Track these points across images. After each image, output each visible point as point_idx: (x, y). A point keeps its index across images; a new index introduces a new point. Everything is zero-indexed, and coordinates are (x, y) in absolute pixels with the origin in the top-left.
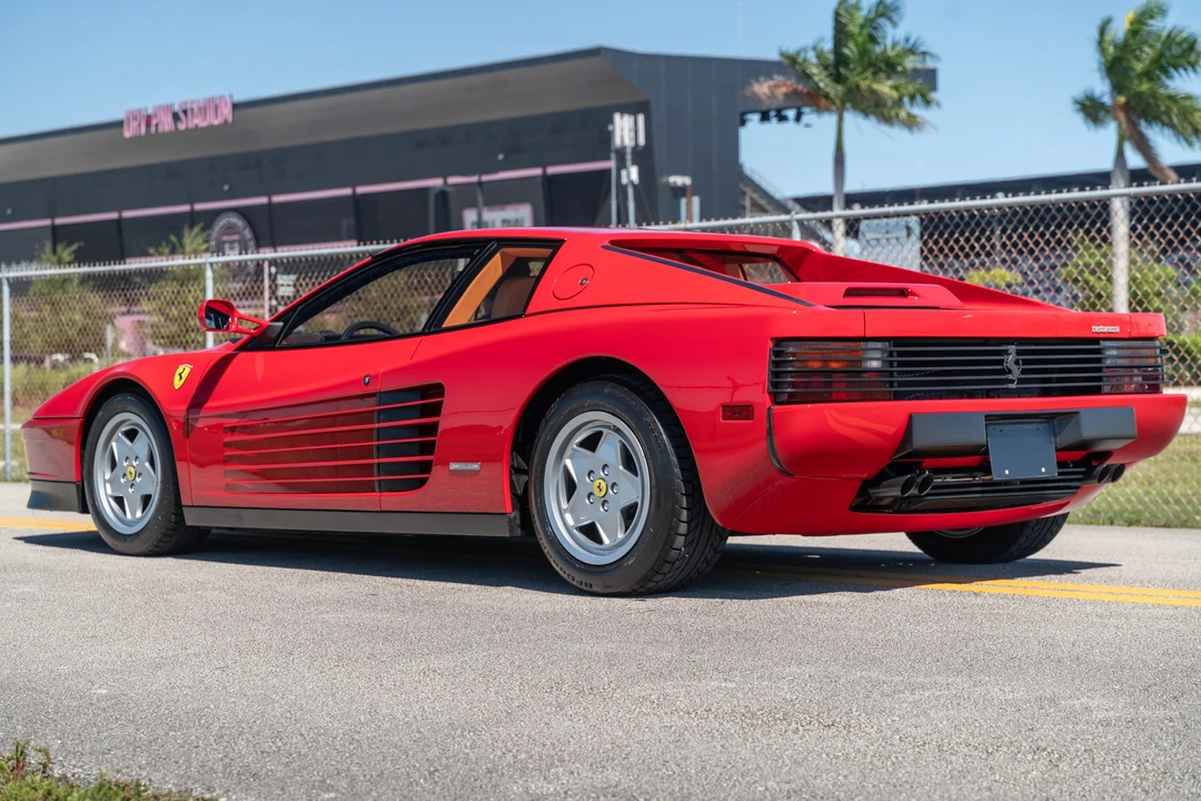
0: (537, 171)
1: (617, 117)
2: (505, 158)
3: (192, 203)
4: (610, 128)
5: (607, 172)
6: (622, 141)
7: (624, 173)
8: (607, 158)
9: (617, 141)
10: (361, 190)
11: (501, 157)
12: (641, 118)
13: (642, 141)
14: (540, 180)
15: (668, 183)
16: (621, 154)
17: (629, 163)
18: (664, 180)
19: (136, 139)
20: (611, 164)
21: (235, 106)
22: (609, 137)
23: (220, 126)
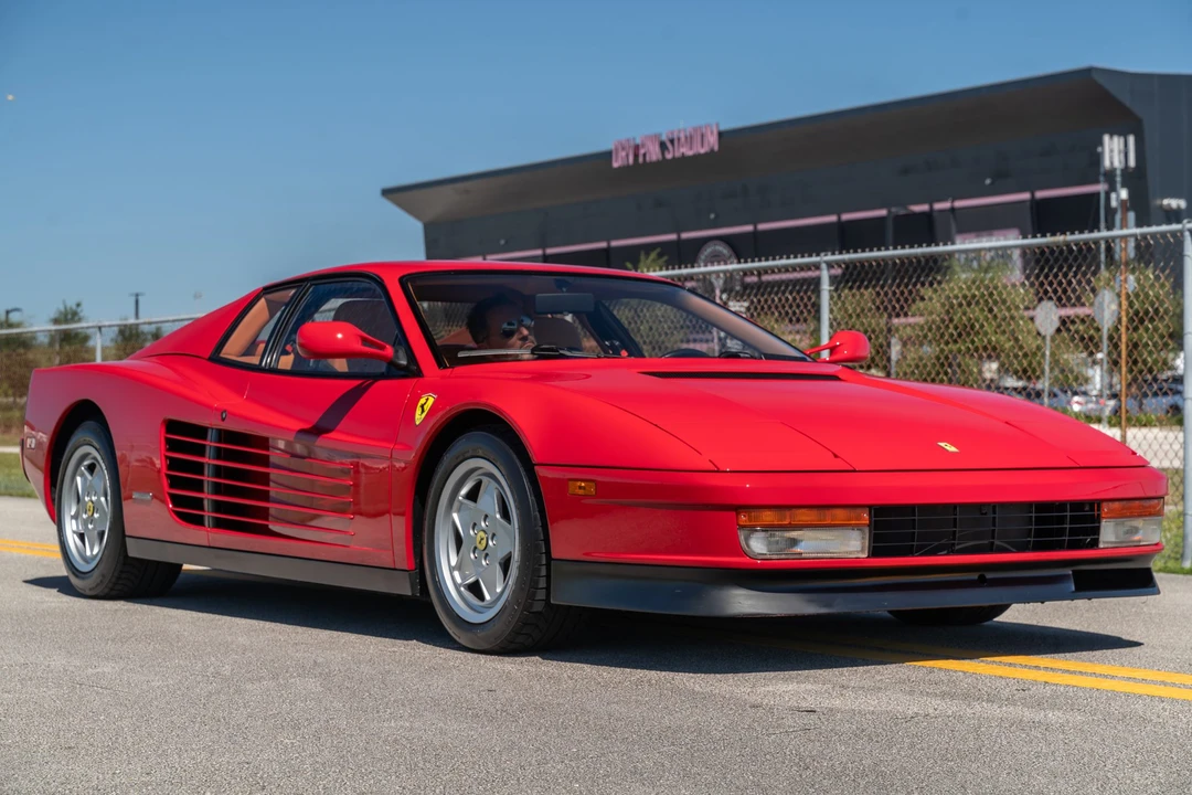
0: (1026, 196)
1: (1106, 138)
2: (992, 183)
3: (679, 232)
4: (1099, 149)
5: (1097, 195)
6: (1112, 163)
7: (1113, 196)
8: (1097, 182)
9: (1107, 163)
10: (846, 217)
11: (988, 181)
12: (1131, 139)
13: (1132, 163)
14: (1028, 204)
15: (1161, 206)
16: (1110, 176)
17: (1118, 185)
18: (1158, 202)
19: (625, 169)
20: (1101, 188)
21: (721, 134)
22: (1098, 158)
23: (706, 154)
